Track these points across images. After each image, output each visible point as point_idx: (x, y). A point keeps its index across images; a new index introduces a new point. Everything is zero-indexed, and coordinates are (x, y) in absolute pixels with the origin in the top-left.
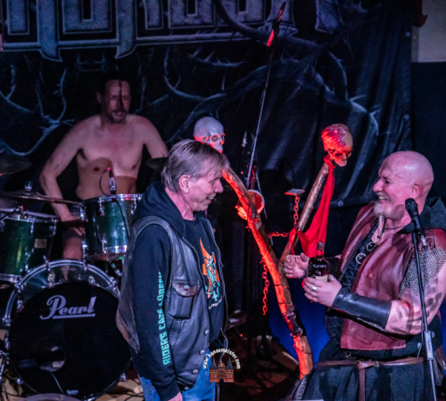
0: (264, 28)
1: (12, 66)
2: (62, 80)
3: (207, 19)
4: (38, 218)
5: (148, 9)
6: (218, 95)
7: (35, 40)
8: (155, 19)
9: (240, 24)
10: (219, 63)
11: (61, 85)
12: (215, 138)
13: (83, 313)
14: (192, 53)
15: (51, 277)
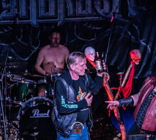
0: (110, 15)
1: (21, 29)
2: (39, 33)
3: (90, 12)
4: (30, 82)
5: (69, 9)
6: (94, 39)
7: (29, 20)
8: (71, 12)
9: (102, 14)
10: (94, 28)
11: (38, 35)
12: (92, 54)
13: (45, 115)
14: (85, 24)
15: (34, 103)
